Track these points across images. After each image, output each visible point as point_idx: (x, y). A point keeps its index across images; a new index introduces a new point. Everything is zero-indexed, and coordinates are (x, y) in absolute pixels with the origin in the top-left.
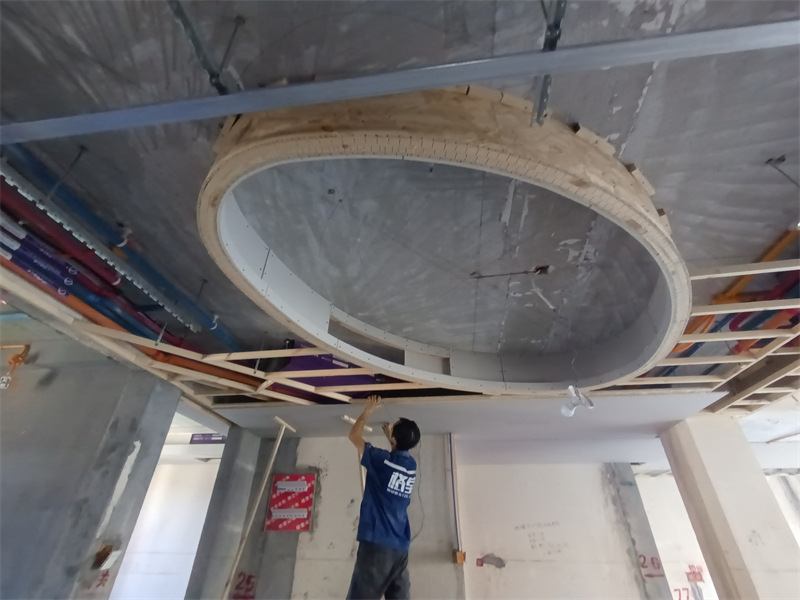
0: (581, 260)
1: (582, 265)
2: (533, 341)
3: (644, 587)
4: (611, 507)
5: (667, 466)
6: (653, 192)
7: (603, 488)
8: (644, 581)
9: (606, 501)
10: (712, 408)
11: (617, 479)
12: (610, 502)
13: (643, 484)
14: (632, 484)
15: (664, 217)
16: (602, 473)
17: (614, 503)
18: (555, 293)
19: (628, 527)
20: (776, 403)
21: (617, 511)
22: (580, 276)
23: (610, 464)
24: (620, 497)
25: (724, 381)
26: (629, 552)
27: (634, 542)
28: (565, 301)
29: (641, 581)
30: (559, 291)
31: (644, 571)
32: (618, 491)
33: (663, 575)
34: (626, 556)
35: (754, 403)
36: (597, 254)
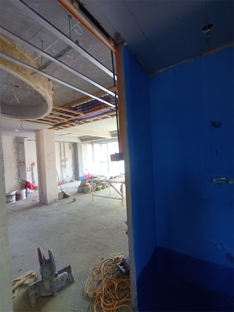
0: (30, 89)
1: (30, 90)
2: (4, 100)
3: (19, 168)
4: (15, 149)
5: (35, 139)
6: (52, 87)
7: (13, 144)
8: (19, 166)
9: (13, 147)
10: (50, 129)
11: (18, 142)
12: (14, 147)
13: (26, 143)
14: (23, 143)
15: (53, 91)
16: (14, 140)
17: (16, 148)
18: (18, 92)
19: (18, 154)
20: (62, 130)
21: (16, 150)
22: (28, 92)
23: (17, 137)
24: (18, 146)
25: (54, 124)
26: (17, 160)
27: (19, 158)
28: (21, 95)
29: (18, 167)
30: (20, 93)
31: (20, 164)
32: (18, 144)
33: (25, 165)
34: (16, 161)
35: (58, 129)
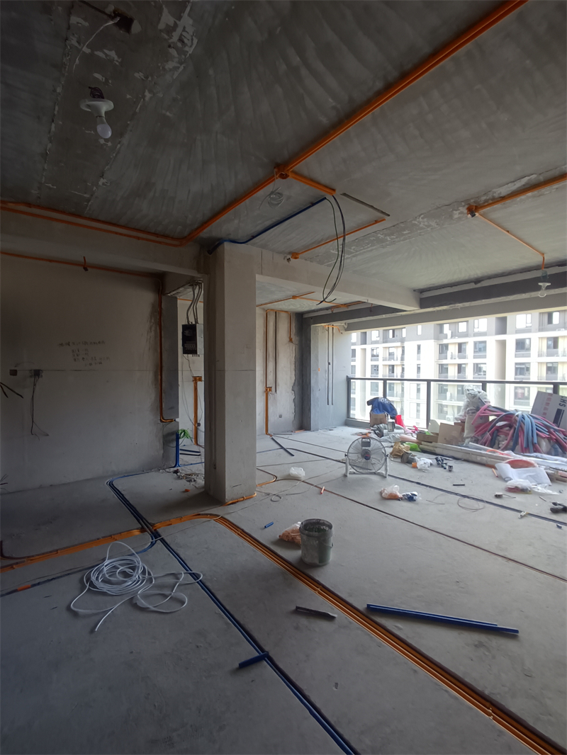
0: (175, 37)
1: (175, 47)
4: (152, 333)
12: (153, 328)
17: (155, 331)
21: (155, 336)
22: (170, 65)
30: (141, 74)
36: (195, 41)
